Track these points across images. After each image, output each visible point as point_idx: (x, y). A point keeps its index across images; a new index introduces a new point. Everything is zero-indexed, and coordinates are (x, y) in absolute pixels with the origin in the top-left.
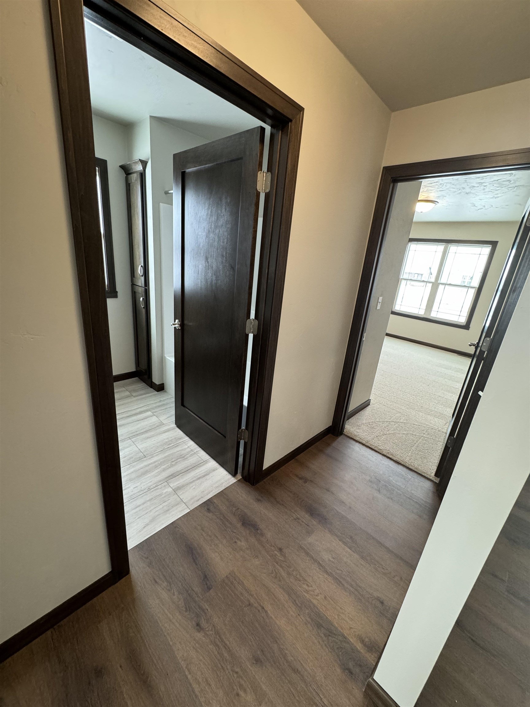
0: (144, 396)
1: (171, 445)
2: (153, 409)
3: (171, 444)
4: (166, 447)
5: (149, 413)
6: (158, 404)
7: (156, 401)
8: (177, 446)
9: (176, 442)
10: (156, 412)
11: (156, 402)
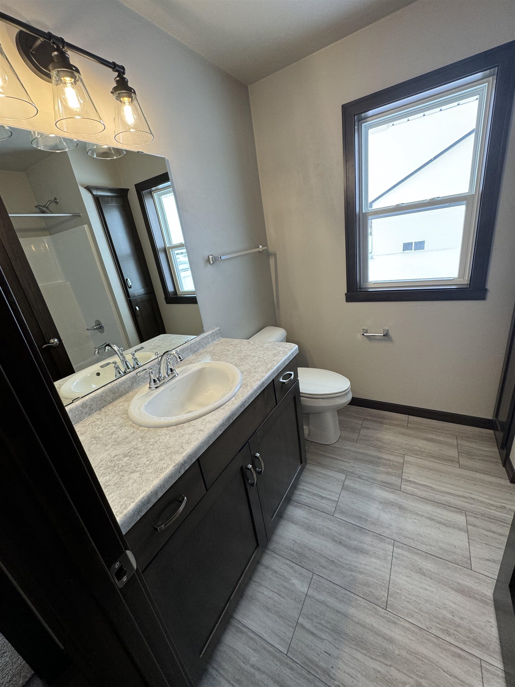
0: (478, 475)
1: (448, 639)
2: (475, 515)
3: (449, 635)
4: (433, 631)
5: (461, 519)
6: (493, 512)
7: (493, 503)
8: (460, 656)
9: (464, 643)
10: (474, 526)
11: (492, 505)
